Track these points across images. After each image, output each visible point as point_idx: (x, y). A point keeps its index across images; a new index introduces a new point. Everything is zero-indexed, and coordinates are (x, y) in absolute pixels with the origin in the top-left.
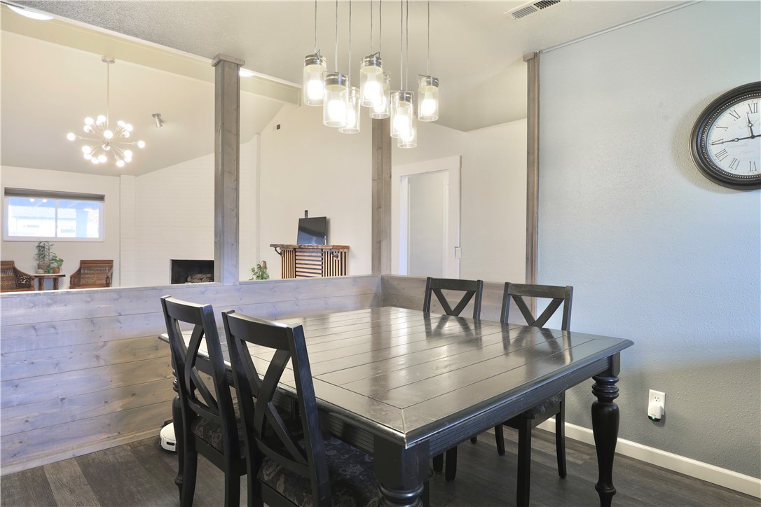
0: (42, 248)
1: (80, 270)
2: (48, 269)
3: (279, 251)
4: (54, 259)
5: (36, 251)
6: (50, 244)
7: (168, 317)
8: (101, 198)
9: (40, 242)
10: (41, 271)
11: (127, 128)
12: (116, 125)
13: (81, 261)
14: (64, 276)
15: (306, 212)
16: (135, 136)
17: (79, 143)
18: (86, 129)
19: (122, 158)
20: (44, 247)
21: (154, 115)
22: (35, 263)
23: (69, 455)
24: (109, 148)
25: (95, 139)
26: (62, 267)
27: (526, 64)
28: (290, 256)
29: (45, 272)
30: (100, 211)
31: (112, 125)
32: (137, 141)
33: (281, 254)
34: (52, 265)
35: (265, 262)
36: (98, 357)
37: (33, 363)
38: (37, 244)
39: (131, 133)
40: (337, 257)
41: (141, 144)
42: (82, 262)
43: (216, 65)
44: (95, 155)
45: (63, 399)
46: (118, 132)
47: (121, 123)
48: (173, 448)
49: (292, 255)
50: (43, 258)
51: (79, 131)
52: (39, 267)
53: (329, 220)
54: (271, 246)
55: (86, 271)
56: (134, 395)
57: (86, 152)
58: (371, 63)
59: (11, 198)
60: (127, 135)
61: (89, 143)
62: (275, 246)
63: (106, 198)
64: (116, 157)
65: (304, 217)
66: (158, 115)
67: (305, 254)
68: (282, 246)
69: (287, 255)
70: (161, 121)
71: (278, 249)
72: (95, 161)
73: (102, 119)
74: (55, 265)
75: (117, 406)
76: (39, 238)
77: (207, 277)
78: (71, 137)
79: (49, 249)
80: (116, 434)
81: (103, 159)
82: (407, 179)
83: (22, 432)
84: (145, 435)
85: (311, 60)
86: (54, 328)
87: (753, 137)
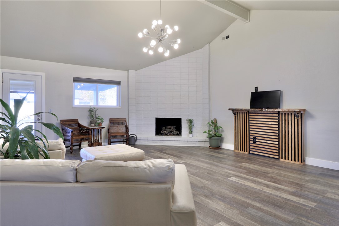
0: (92, 111)
1: (110, 124)
2: (96, 124)
5: (88, 114)
6: (96, 109)
8: (118, 83)
9: (91, 108)
10: (92, 125)
13: (110, 119)
14: (104, 128)
22: (89, 121)
26: (103, 123)
29: (94, 126)
30: (117, 89)
38: (89, 110)
50: (93, 117)
52: (91, 123)
54: (229, 109)
59: (76, 83)
74: (99, 121)
77: (174, 128)
79: (95, 112)
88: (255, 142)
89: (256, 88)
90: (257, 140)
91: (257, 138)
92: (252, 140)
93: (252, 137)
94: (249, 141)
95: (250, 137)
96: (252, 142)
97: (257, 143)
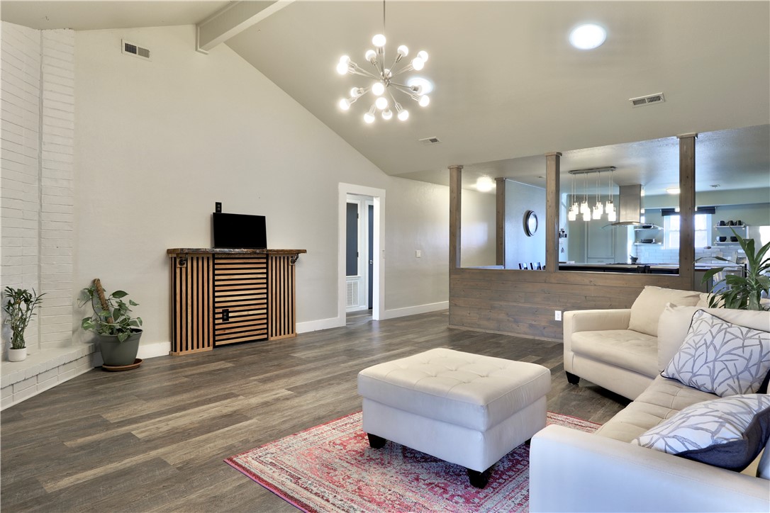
88: (226, 318)
89: (218, 205)
90: (230, 315)
91: (230, 309)
92: (221, 316)
93: (221, 310)
94: (214, 319)
95: (217, 311)
96: (221, 321)
97: (231, 320)
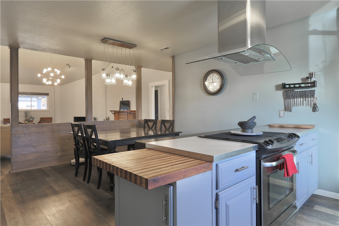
1: (40, 121)
3: (113, 113)
4: (31, 117)
5: (24, 115)
6: (29, 112)
7: (72, 127)
10: (26, 122)
11: (58, 72)
12: (54, 71)
14: (35, 123)
15: (122, 98)
16: (61, 74)
17: (42, 78)
18: (44, 72)
19: (56, 82)
20: (27, 113)
21: (67, 65)
22: (24, 119)
23: (47, 166)
24: (52, 78)
25: (47, 76)
26: (34, 120)
27: (171, 58)
28: (117, 114)
29: (28, 122)
30: (47, 99)
31: (53, 71)
32: (61, 76)
33: (114, 114)
34: (30, 120)
35: (109, 117)
36: (54, 141)
37: (38, 142)
38: (24, 112)
39: (59, 73)
40: (132, 114)
41: (63, 77)
42: (41, 118)
43: (85, 60)
44: (47, 81)
45: (46, 151)
46: (55, 73)
47: (56, 70)
48: (74, 164)
49: (118, 114)
50: (27, 117)
51: (42, 73)
52: (26, 120)
53: (130, 101)
54: (110, 111)
55: (42, 122)
56: (64, 151)
57: (45, 80)
58: (117, 70)
60: (58, 74)
61: (45, 77)
62: (112, 111)
63: (49, 94)
64: (54, 81)
65: (122, 100)
66: (68, 65)
67: (122, 114)
68: (114, 111)
69: (116, 114)
70: (69, 67)
71: (113, 112)
72: (47, 83)
73: (49, 69)
74: (31, 119)
75: (59, 154)
76: (25, 110)
78: (39, 75)
79: (29, 114)
80: (59, 162)
81: (50, 83)
82: (154, 87)
83: (37, 159)
84: (67, 162)
85: (103, 70)
86: (44, 133)
87: (213, 82)
